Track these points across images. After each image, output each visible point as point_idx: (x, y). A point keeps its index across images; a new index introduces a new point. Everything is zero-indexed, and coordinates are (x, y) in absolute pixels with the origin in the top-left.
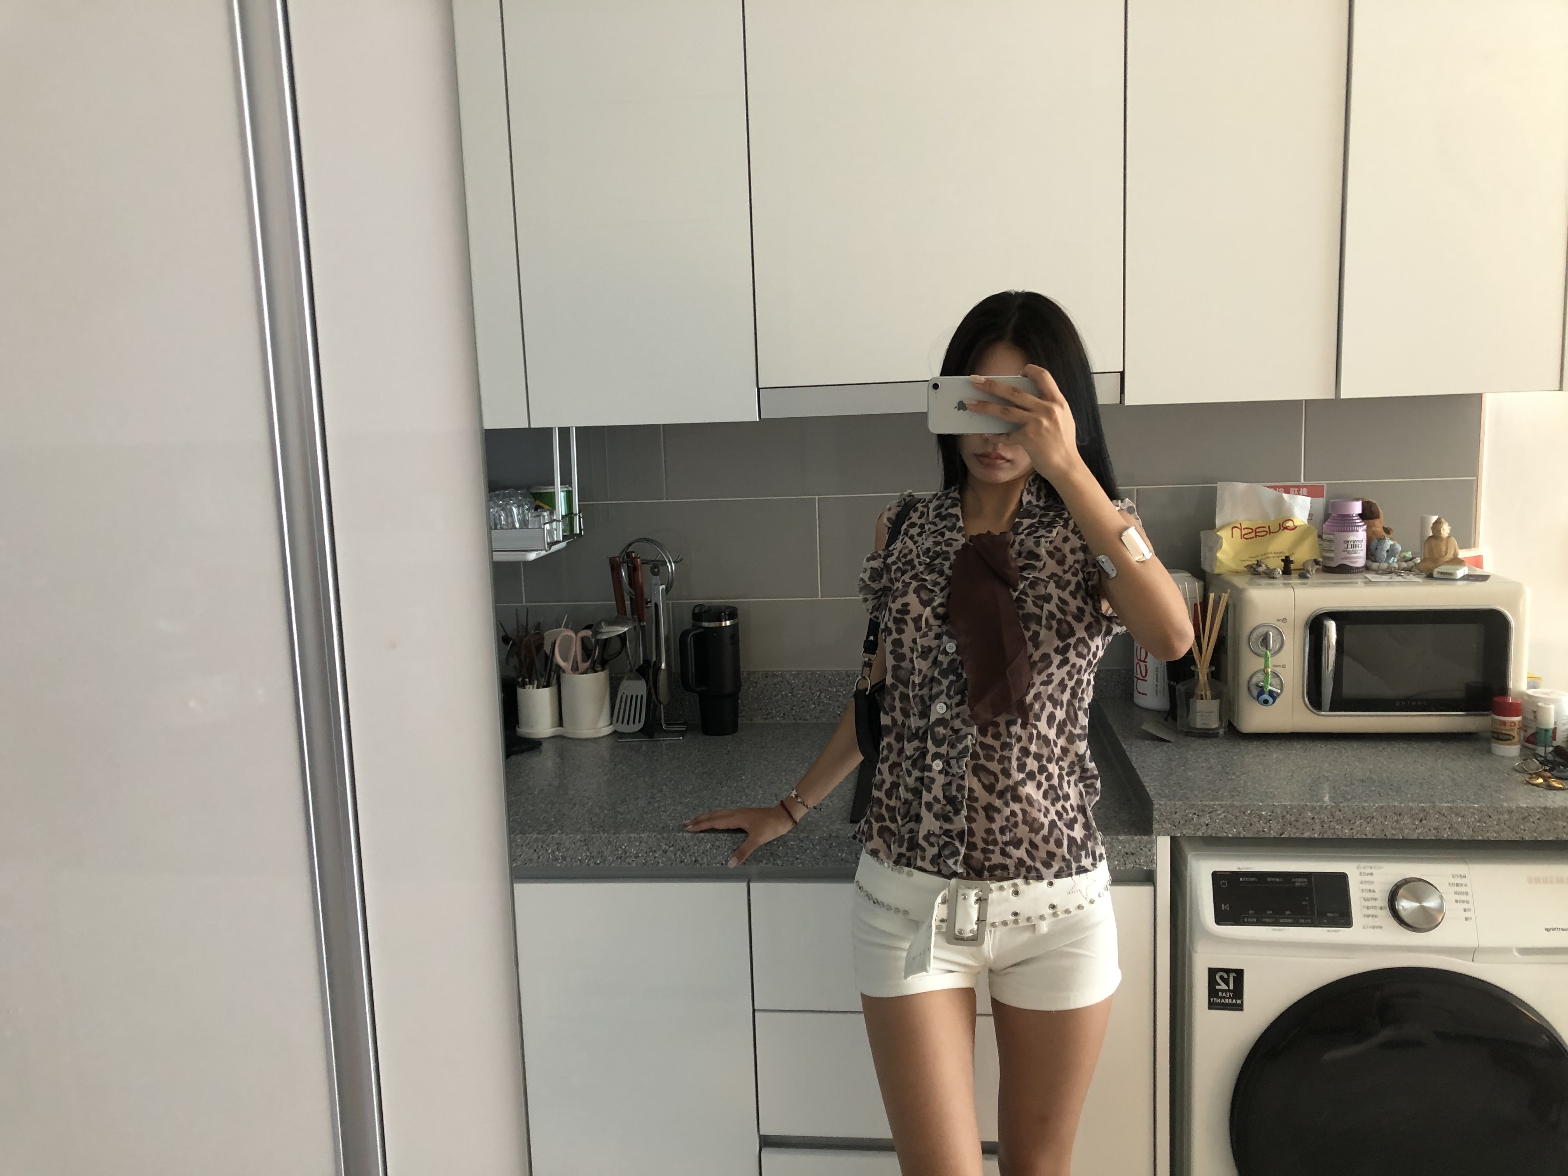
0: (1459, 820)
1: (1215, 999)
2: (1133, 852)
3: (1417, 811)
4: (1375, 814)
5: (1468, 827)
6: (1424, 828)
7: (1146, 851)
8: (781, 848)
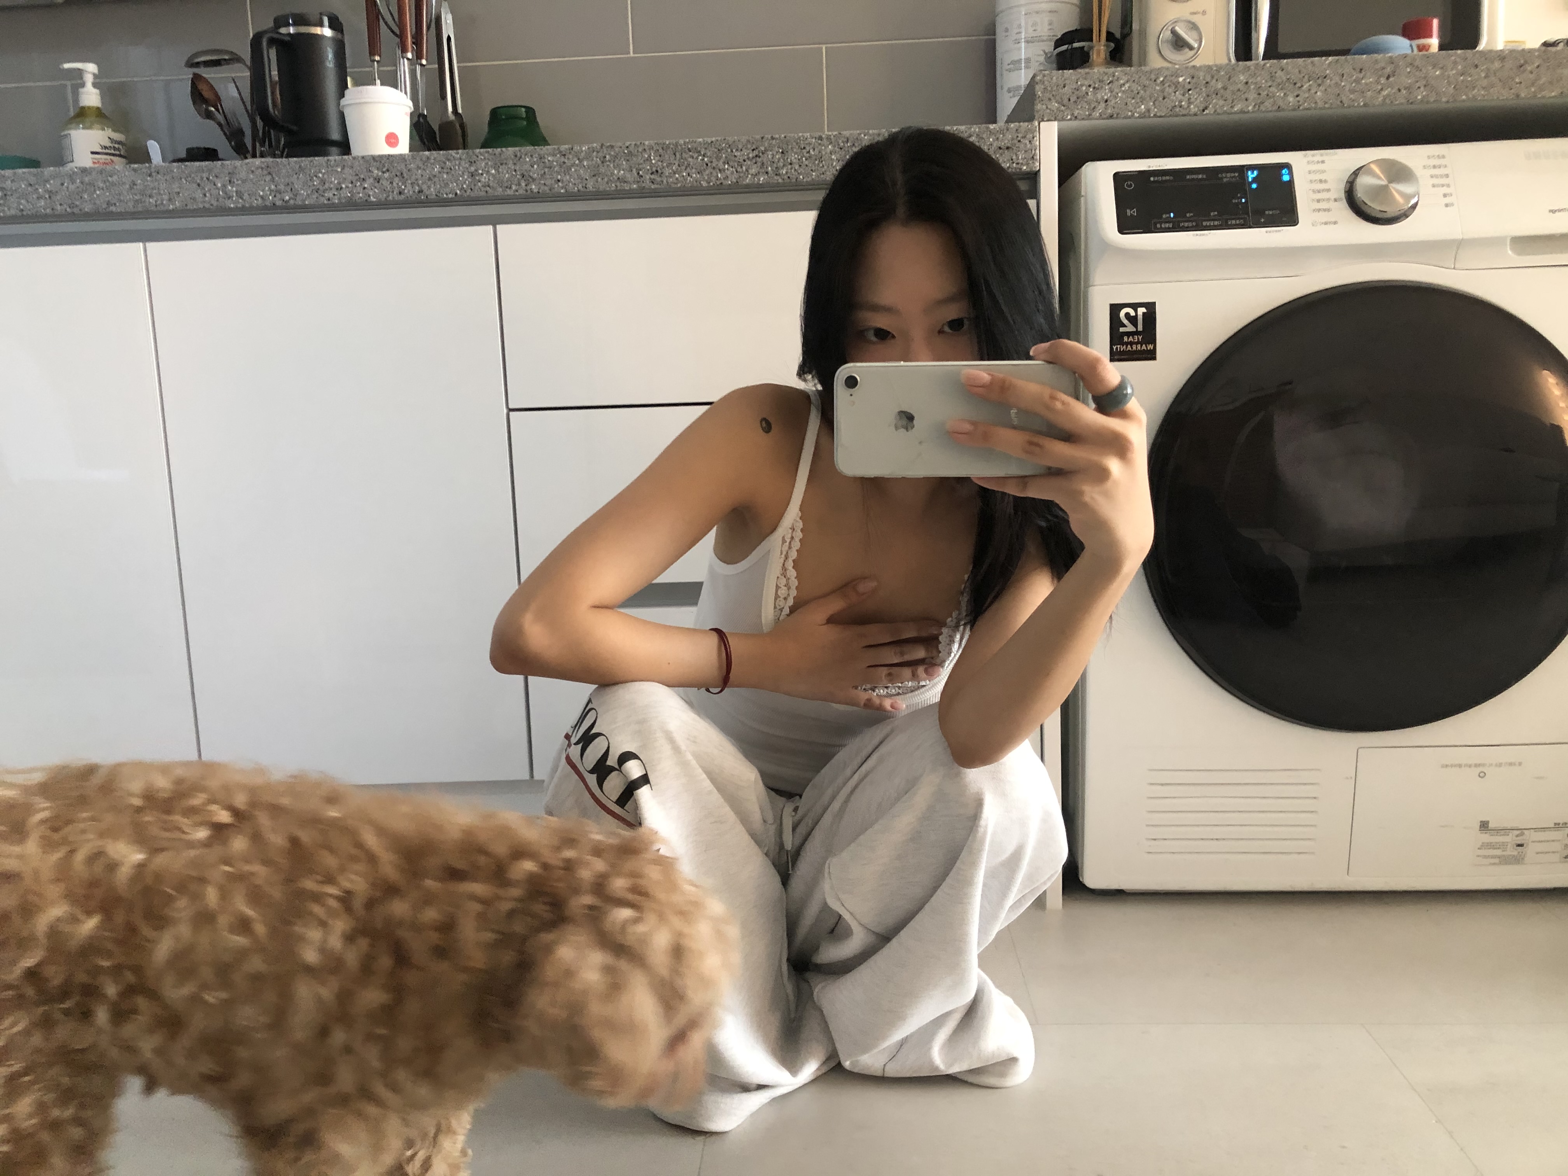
0: (1437, 73)
1: (1119, 346)
2: (1009, 145)
3: (1383, 64)
4: (1328, 72)
5: (1449, 83)
6: (1392, 89)
7: (1026, 144)
8: (535, 166)
